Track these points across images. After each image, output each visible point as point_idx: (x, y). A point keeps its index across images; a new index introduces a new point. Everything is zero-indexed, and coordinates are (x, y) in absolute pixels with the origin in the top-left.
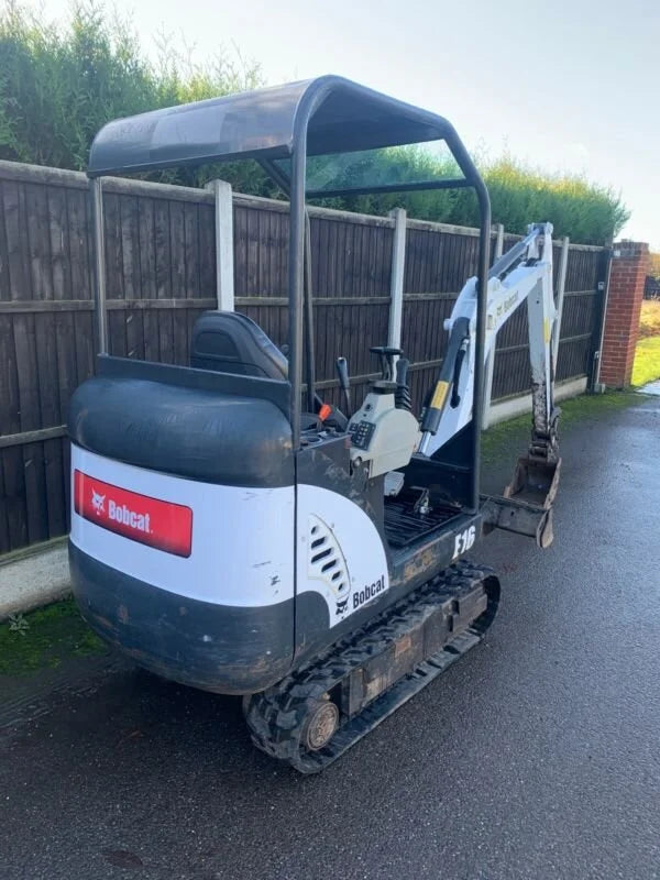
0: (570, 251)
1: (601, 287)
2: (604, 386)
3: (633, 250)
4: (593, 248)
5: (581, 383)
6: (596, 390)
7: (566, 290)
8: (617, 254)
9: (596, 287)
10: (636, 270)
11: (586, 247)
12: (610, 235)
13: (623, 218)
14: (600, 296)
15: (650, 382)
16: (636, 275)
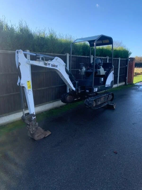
0: (120, 60)
1: (127, 66)
2: (128, 83)
3: (132, 59)
4: (125, 59)
5: (124, 83)
6: (127, 84)
7: (120, 67)
8: (129, 60)
9: (126, 66)
10: (133, 63)
11: (123, 59)
12: (128, 57)
13: (130, 53)
14: (127, 67)
15: (137, 83)
16: (133, 64)
